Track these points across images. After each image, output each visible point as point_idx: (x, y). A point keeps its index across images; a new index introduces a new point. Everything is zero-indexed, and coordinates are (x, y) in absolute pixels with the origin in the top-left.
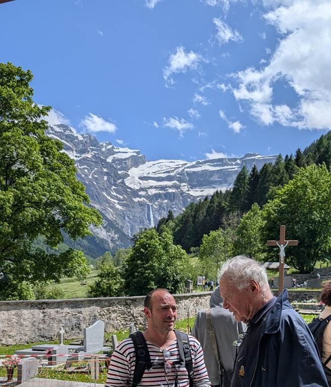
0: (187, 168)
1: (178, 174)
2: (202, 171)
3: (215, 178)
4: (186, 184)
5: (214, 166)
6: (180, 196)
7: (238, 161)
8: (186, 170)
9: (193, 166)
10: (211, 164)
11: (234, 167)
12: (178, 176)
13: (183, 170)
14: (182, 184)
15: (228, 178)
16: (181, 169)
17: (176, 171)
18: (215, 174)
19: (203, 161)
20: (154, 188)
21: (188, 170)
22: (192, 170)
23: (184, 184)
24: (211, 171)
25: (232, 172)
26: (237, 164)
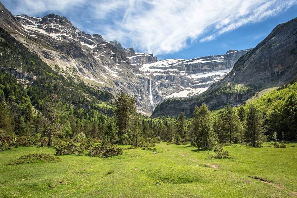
0: (185, 62)
1: (179, 65)
2: (196, 63)
3: (206, 68)
4: (184, 72)
5: (205, 60)
6: (179, 78)
7: (222, 57)
8: (184, 63)
9: (190, 61)
10: (203, 60)
11: (219, 60)
12: (178, 66)
13: (183, 63)
14: (181, 72)
15: (215, 67)
16: (180, 63)
17: (177, 63)
18: (205, 65)
19: (197, 58)
20: (158, 72)
21: (186, 63)
22: (189, 63)
23: (183, 72)
24: (202, 63)
25: (218, 63)
26: (221, 59)
